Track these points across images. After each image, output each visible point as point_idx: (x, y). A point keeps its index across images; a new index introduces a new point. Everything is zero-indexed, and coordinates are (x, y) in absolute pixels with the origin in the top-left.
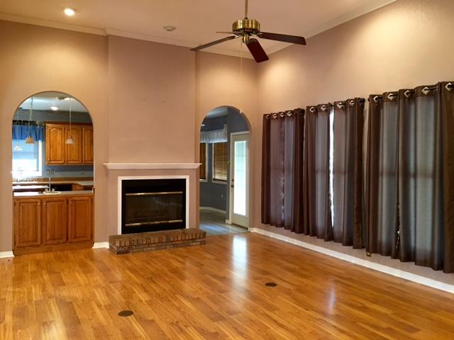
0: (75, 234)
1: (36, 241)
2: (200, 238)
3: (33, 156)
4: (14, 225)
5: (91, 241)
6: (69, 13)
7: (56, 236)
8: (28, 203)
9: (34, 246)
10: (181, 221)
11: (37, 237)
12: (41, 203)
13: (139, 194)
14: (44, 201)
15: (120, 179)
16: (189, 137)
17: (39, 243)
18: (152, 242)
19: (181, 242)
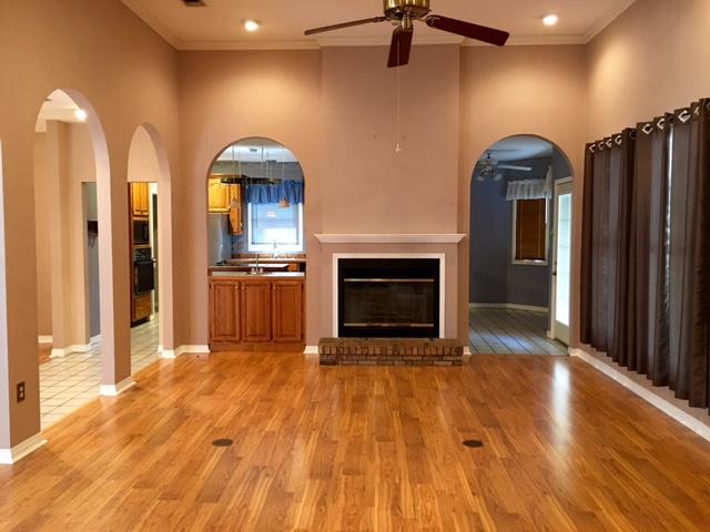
0: (281, 330)
1: (234, 335)
2: (450, 355)
3: (291, 224)
4: (210, 312)
5: (302, 343)
6: (251, 26)
7: (258, 333)
8: (225, 285)
9: (232, 341)
10: (432, 325)
11: (234, 331)
12: (240, 288)
14: (243, 284)
15: (336, 257)
16: (449, 188)
17: (237, 338)
18: (371, 352)
19: (420, 358)
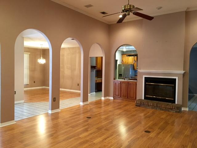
0: (130, 96)
5: (135, 100)
7: (125, 96)
9: (118, 97)
10: (173, 99)
11: (119, 94)
13: (152, 84)
14: (121, 82)
15: (144, 76)
